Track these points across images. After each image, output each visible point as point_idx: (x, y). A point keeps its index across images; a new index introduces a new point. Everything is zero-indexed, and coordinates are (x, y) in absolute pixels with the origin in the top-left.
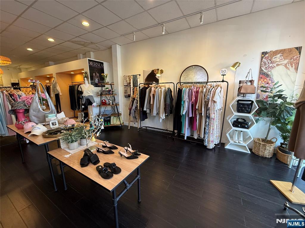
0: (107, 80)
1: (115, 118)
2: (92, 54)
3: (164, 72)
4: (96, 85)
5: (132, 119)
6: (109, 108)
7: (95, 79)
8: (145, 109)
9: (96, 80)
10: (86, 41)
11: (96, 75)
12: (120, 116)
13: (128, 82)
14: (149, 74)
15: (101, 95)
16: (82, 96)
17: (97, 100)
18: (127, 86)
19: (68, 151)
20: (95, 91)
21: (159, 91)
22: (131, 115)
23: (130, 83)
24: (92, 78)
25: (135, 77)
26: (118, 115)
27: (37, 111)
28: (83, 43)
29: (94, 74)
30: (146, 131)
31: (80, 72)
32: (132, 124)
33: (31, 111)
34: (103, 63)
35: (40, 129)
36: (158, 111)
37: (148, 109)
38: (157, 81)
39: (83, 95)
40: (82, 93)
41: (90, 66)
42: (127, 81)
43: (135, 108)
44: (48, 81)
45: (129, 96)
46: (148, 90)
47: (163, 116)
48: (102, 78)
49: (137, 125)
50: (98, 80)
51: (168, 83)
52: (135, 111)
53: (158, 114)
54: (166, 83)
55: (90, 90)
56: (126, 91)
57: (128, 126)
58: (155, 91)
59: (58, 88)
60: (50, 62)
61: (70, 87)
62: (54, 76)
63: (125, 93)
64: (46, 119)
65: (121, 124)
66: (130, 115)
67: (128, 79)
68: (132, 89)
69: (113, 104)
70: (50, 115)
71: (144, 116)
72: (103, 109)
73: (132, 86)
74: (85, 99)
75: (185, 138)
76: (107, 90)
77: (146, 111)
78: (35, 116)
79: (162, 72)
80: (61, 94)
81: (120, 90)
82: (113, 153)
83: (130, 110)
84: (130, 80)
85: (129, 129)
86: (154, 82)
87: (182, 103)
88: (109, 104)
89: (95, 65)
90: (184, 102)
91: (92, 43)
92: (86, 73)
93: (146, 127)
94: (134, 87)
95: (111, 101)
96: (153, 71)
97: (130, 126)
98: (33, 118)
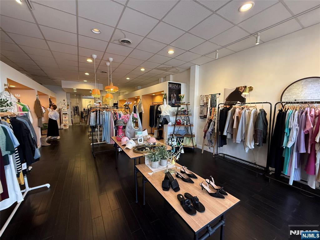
0: (183, 100)
1: (188, 139)
2: (171, 76)
3: (254, 89)
4: (173, 105)
5: (207, 142)
6: (182, 128)
7: (172, 100)
8: (225, 134)
9: (173, 101)
10: (168, 67)
11: (173, 95)
12: (193, 138)
13: (205, 102)
14: (232, 93)
15: (177, 115)
16: (160, 116)
18: (204, 106)
21: (247, 113)
22: (206, 137)
23: (207, 103)
24: (170, 99)
25: (213, 97)
26: (191, 136)
27: (131, 128)
28: (166, 68)
29: (172, 95)
30: (224, 159)
31: (160, 94)
32: (207, 148)
33: (127, 128)
34: (180, 85)
35: (131, 143)
36: (243, 138)
37: (228, 134)
38: (243, 100)
39: (161, 115)
40: (160, 112)
41: (170, 89)
42: (204, 101)
43: (211, 131)
44: (135, 102)
45: (205, 117)
46: (230, 112)
47: (251, 145)
48: (179, 99)
49: (212, 150)
50: (175, 100)
51: (262, 103)
52: (211, 135)
53: (243, 141)
54: (256, 103)
55: (167, 110)
56: (202, 111)
57: (202, 150)
58: (240, 113)
59: (142, 108)
60: (138, 87)
61: (151, 106)
62: (141, 97)
63: (201, 113)
64: (136, 135)
65: (193, 147)
66: (204, 137)
67: (205, 99)
68: (209, 109)
69: (187, 124)
70: (138, 133)
71: (222, 141)
72: (177, 128)
73: (209, 106)
74: (162, 118)
75: (291, 183)
76: (183, 110)
77: (226, 136)
78: (128, 132)
79: (251, 89)
80: (143, 113)
81: (195, 110)
82: (193, 182)
83: (206, 132)
84: (207, 100)
85: (202, 153)
86: (238, 102)
87: (286, 130)
88: (183, 124)
89: (174, 86)
90: (290, 130)
91: (173, 67)
92: (165, 94)
93: (224, 154)
94: (211, 107)
95: (185, 122)
96: (237, 89)
97: (204, 150)
98: (128, 134)
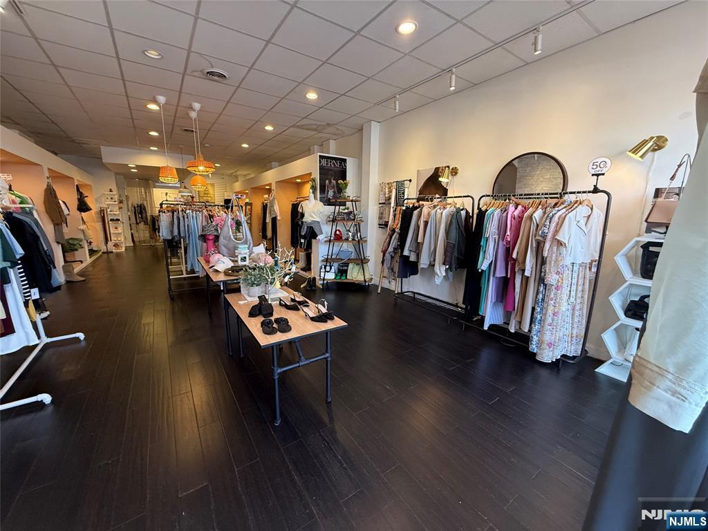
0: (350, 192)
1: (357, 268)
2: (332, 144)
3: (459, 172)
4: (328, 202)
5: (386, 272)
6: (347, 247)
7: (328, 191)
8: (406, 253)
9: (329, 193)
10: (319, 123)
11: (330, 182)
12: (365, 265)
13: (386, 196)
14: (428, 179)
15: (334, 220)
16: (302, 222)
17: (326, 231)
18: (384, 203)
19: (247, 297)
20: (325, 213)
21: (439, 216)
22: (385, 263)
23: (390, 198)
24: (323, 189)
25: (400, 186)
26: (362, 261)
27: (227, 239)
29: (327, 181)
30: (414, 302)
31: (306, 177)
32: (386, 284)
33: (221, 239)
34: (345, 161)
35: (224, 263)
36: (432, 259)
37: (412, 253)
39: (304, 220)
40: (303, 215)
41: (321, 168)
42: (385, 194)
43: (392, 250)
45: (386, 224)
46: (416, 212)
47: (441, 270)
49: (394, 286)
50: (334, 192)
51: (461, 197)
52: (392, 257)
53: (432, 265)
54: (455, 197)
55: (315, 211)
56: (382, 213)
57: (378, 286)
58: (429, 214)
59: (276, 208)
60: (273, 163)
61: (292, 205)
62: (273, 187)
63: (380, 218)
64: (236, 251)
65: (365, 281)
66: (383, 262)
67: (387, 190)
68: (392, 210)
69: (353, 240)
70: (240, 246)
71: (409, 268)
72: (337, 247)
73: (392, 205)
74: (306, 227)
75: (486, 328)
76: (346, 211)
77: (408, 257)
78: (225, 246)
79: (454, 172)
80: (279, 218)
81: (371, 213)
82: (298, 310)
83: (384, 252)
84: (390, 192)
85: (379, 292)
86: (437, 196)
87: (482, 243)
88: (347, 239)
89: (331, 164)
90: (487, 240)
91: (328, 124)
92: (314, 180)
93: (414, 293)
94: (396, 206)
95: (350, 234)
96: (437, 169)
97: (382, 288)
98: (223, 249)
